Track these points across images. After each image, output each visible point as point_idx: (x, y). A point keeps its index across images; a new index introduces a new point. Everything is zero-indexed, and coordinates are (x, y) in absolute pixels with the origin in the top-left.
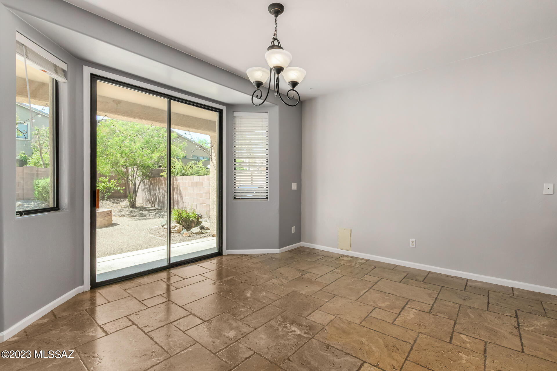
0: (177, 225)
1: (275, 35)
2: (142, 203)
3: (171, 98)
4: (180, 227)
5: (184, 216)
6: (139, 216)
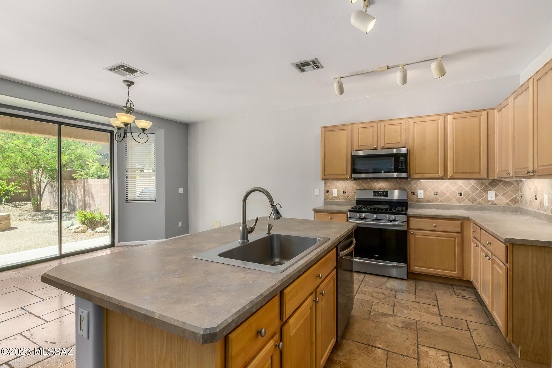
0: (82, 225)
1: (128, 99)
2: (49, 206)
3: (60, 123)
4: (84, 228)
5: (90, 218)
6: (44, 219)
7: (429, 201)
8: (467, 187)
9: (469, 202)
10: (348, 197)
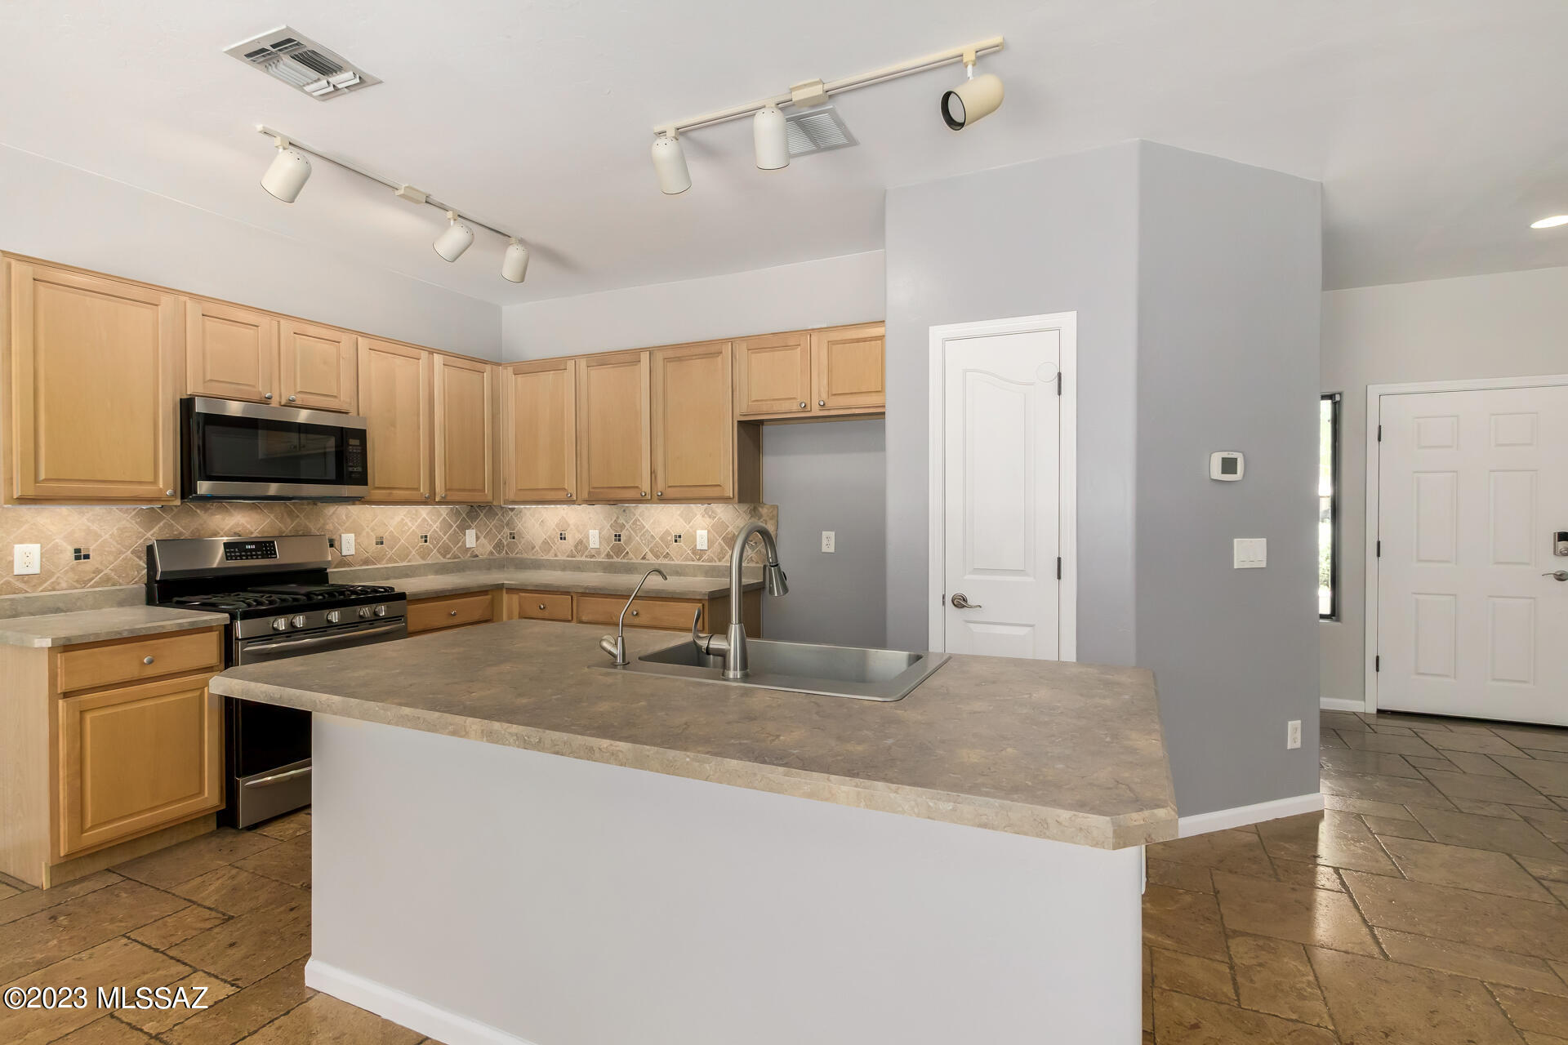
7: (366, 562)
8: (435, 522)
9: (439, 555)
10: (97, 571)
